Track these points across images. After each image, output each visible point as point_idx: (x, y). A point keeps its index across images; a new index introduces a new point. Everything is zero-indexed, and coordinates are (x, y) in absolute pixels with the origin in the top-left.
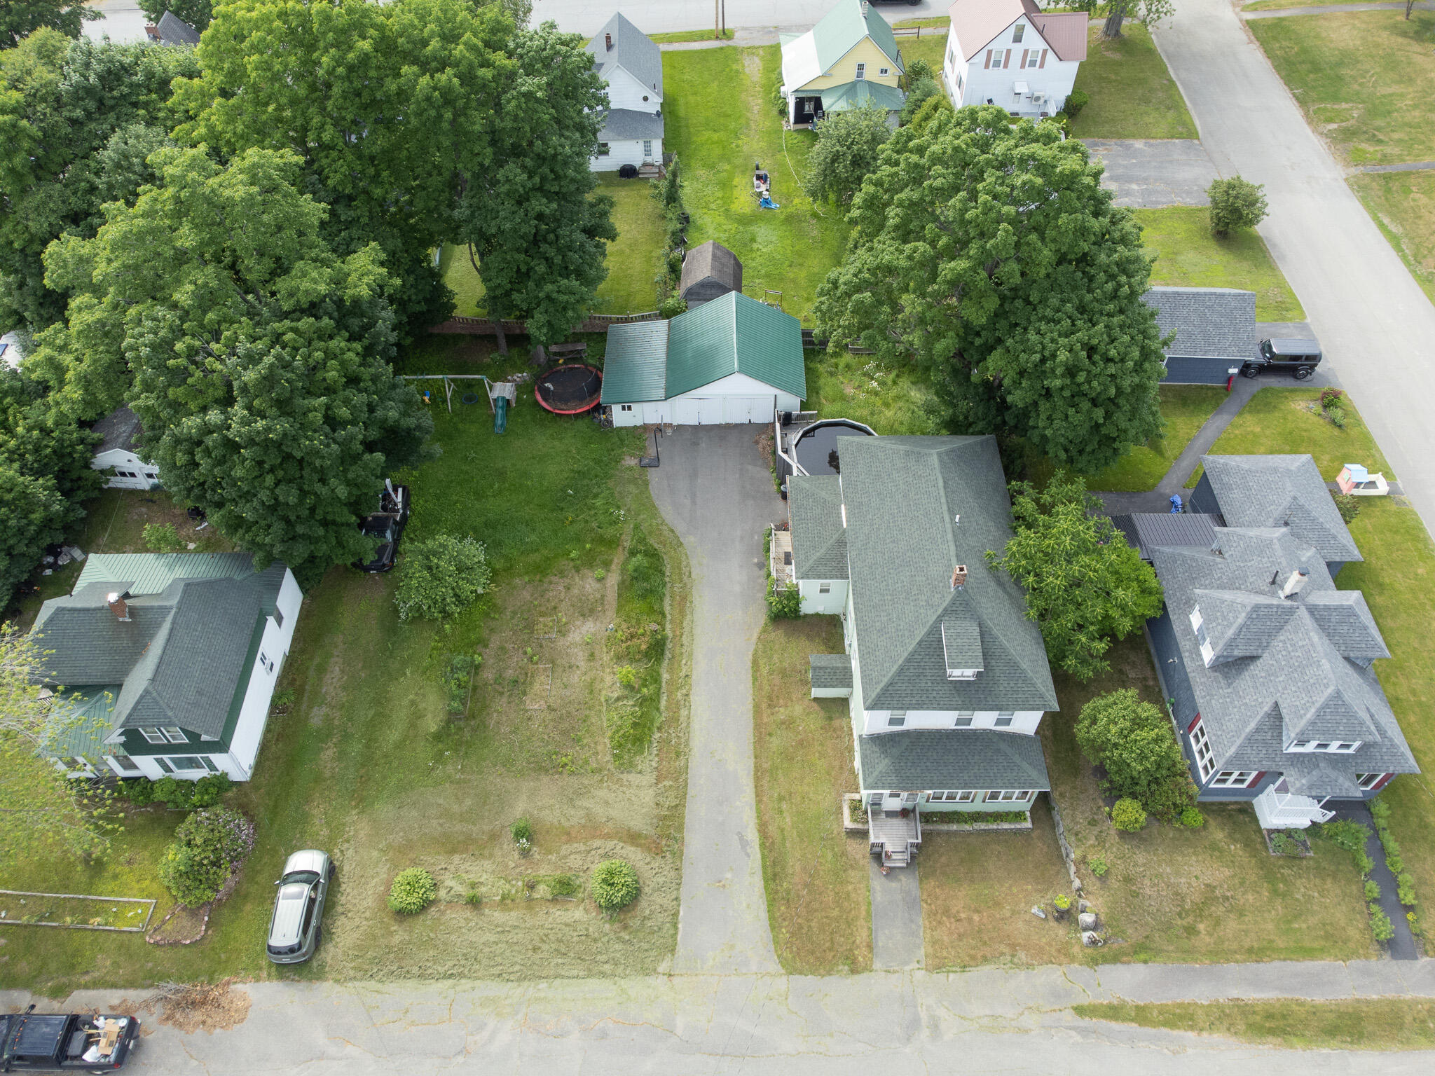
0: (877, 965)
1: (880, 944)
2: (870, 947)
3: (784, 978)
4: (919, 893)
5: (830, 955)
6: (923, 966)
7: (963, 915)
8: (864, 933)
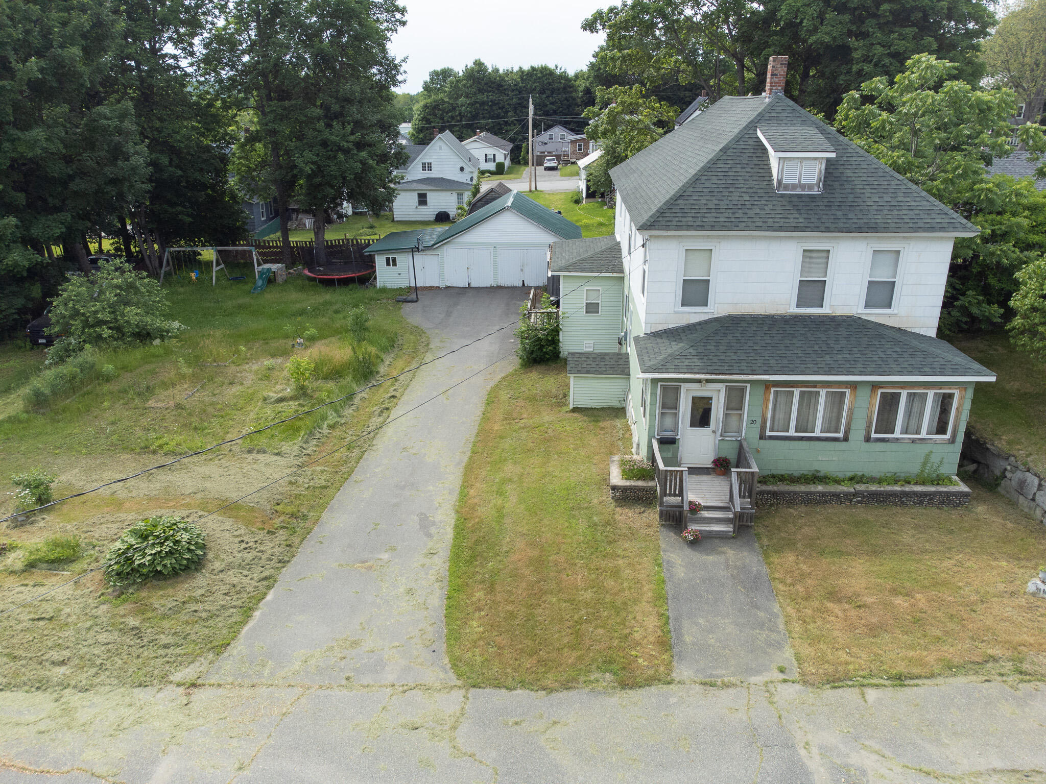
0: (682, 671)
1: (688, 639)
2: (664, 644)
3: (458, 694)
4: (765, 569)
5: (570, 657)
6: (796, 676)
7: (869, 600)
8: (652, 622)
